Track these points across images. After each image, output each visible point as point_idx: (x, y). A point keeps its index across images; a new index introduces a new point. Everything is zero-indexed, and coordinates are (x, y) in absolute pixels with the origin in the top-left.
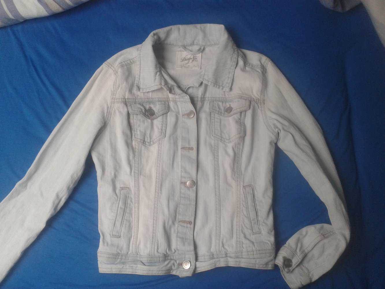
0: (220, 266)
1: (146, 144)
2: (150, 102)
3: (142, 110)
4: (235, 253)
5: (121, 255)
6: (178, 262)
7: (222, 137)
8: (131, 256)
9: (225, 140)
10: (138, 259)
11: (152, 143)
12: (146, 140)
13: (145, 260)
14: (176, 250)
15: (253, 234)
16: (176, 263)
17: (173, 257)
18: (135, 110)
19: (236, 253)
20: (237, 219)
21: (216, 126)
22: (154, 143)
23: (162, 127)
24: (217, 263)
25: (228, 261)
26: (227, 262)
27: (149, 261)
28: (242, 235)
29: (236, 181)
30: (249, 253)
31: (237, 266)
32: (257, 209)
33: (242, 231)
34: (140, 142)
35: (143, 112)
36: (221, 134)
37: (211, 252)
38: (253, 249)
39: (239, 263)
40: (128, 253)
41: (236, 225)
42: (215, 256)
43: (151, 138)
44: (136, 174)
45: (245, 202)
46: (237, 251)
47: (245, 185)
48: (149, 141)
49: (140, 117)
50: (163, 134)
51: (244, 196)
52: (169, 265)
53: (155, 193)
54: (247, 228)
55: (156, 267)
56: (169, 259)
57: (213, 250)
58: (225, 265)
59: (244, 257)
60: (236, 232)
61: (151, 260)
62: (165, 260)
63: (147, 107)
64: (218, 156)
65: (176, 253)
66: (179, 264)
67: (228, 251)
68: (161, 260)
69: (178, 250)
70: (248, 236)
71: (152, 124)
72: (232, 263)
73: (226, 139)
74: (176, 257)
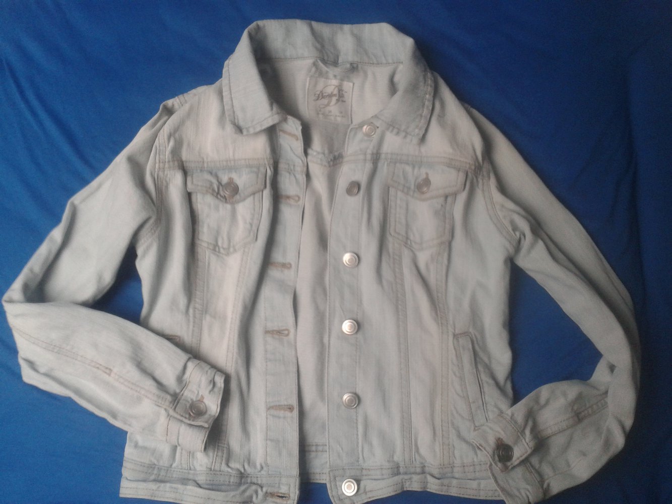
0: (410, 489)
1: (219, 252)
2: (230, 169)
3: (211, 183)
4: (439, 469)
5: (158, 468)
6: (264, 489)
7: (407, 238)
8: (177, 471)
9: (413, 244)
10: (191, 477)
11: (231, 250)
12: (220, 243)
13: (201, 479)
14: (264, 465)
15: (475, 430)
16: (262, 490)
17: (257, 480)
18: (198, 186)
19: (442, 468)
20: (442, 399)
21: (397, 215)
22: (235, 251)
23: (252, 219)
24: (405, 482)
25: (427, 482)
26: (425, 483)
27: (208, 482)
28: (454, 431)
29: (440, 324)
30: (467, 469)
31: (443, 493)
32: (482, 380)
33: (453, 424)
34: (208, 248)
35: (213, 190)
36: (407, 233)
37: (394, 461)
38: (474, 461)
39: (446, 487)
40: (171, 465)
41: (441, 412)
42: (402, 470)
43: (229, 241)
44: (197, 312)
45: (458, 366)
46: (444, 465)
47: (457, 332)
48: (226, 246)
49: (209, 199)
50: (252, 234)
51: (456, 354)
52: (248, 494)
53: (228, 352)
54: (463, 417)
55: (223, 494)
56: (247, 483)
57: (398, 457)
58: (421, 488)
59: (457, 475)
60: (442, 425)
61: (213, 480)
62: (240, 484)
63: (225, 179)
64: (402, 274)
65: (263, 472)
66: (266, 493)
67: (426, 461)
68: (233, 482)
69: (267, 465)
70: (465, 434)
71: (234, 213)
72: (434, 487)
73: (415, 243)
74: (261, 480)
